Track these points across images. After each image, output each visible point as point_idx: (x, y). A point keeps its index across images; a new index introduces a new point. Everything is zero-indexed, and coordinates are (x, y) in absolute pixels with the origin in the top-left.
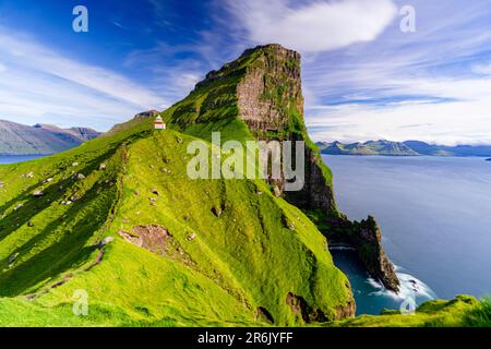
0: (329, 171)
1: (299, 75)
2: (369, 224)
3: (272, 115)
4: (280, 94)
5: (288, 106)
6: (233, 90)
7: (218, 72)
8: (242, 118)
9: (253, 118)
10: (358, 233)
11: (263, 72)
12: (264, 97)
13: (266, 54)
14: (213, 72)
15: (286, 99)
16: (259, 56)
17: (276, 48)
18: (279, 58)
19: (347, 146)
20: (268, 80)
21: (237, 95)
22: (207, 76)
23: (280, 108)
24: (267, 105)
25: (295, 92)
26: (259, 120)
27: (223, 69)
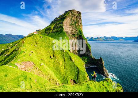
0: (90, 45)
1: (81, 19)
2: (101, 60)
3: (73, 30)
4: (75, 24)
5: (78, 27)
6: (62, 23)
7: (58, 18)
8: (65, 31)
9: (68, 31)
10: (98, 62)
11: (71, 18)
12: (71, 25)
13: (71, 13)
14: (56, 18)
15: (77, 25)
16: (69, 13)
17: (74, 11)
18: (75, 14)
19: (95, 38)
20: (72, 20)
21: (63, 25)
22: (55, 19)
23: (76, 28)
24: (72, 27)
25: (80, 24)
26: (70, 32)
27: (59, 17)
